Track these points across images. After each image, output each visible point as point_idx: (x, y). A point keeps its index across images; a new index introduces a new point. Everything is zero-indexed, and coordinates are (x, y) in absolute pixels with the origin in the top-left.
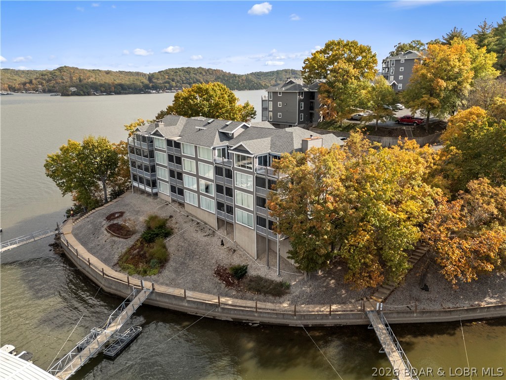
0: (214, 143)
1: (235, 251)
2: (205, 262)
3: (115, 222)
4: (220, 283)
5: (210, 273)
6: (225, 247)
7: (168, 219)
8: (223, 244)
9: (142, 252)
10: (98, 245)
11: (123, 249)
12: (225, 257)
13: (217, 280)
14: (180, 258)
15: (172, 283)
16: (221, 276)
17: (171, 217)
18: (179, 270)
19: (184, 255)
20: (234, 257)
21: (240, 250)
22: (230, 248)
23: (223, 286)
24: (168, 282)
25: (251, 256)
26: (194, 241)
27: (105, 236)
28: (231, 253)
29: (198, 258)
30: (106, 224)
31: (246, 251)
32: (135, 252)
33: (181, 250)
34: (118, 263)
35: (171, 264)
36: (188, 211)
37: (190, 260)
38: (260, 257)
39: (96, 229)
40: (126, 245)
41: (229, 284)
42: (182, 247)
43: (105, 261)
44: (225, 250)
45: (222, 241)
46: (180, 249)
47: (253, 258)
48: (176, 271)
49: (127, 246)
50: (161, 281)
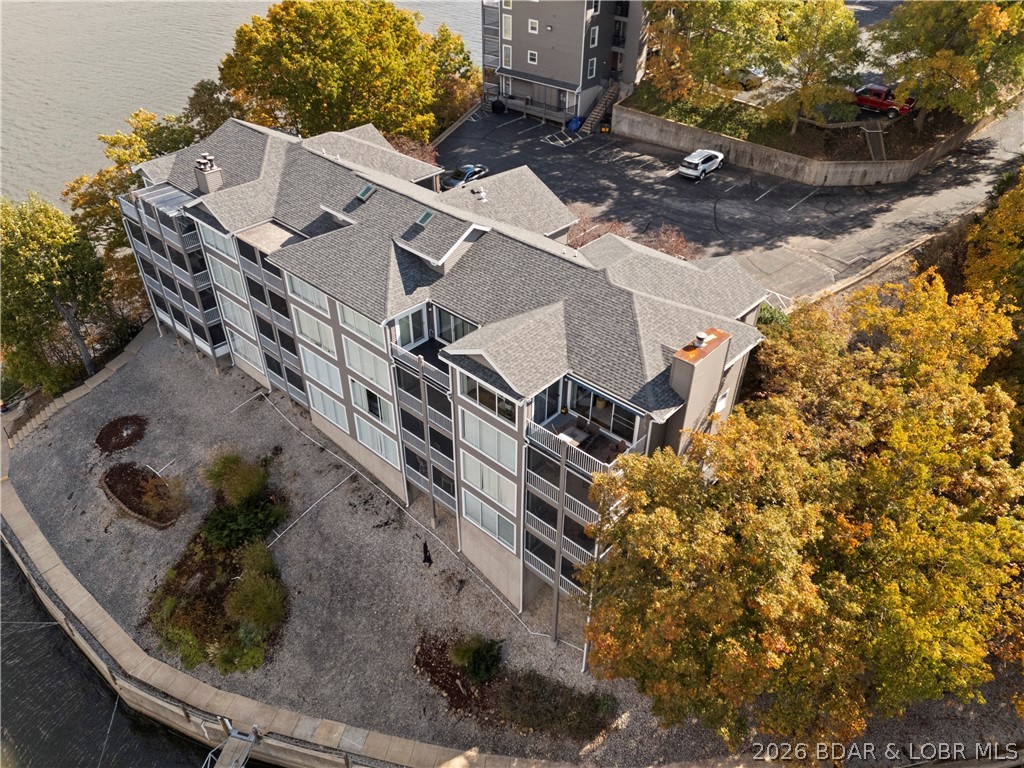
0: (389, 306)
1: (462, 582)
2: (387, 623)
3: (126, 458)
4: (434, 696)
5: (403, 659)
6: (434, 569)
7: (272, 459)
8: (428, 559)
9: (213, 586)
10: (88, 541)
11: (159, 567)
12: (438, 606)
13: (424, 684)
14: (319, 608)
15: (307, 701)
16: (433, 672)
17: (278, 450)
18: (319, 652)
19: (327, 594)
20: (463, 603)
21: (477, 581)
22: (450, 573)
23: (443, 703)
24: (294, 696)
25: (506, 600)
26: (351, 547)
27: (102, 508)
28: (453, 591)
29: (366, 608)
30: (99, 464)
31: (490, 584)
32: (192, 582)
33: (319, 579)
34: (148, 619)
35: (297, 628)
36: (323, 430)
37: (344, 615)
38: (531, 608)
39: (76, 477)
40: (165, 555)
41: (458, 701)
42: (319, 565)
43: (114, 605)
44: (437, 579)
45: (425, 546)
46: (315, 575)
47: (513, 607)
48: (311, 653)
49: (169, 558)
50: (275, 690)
